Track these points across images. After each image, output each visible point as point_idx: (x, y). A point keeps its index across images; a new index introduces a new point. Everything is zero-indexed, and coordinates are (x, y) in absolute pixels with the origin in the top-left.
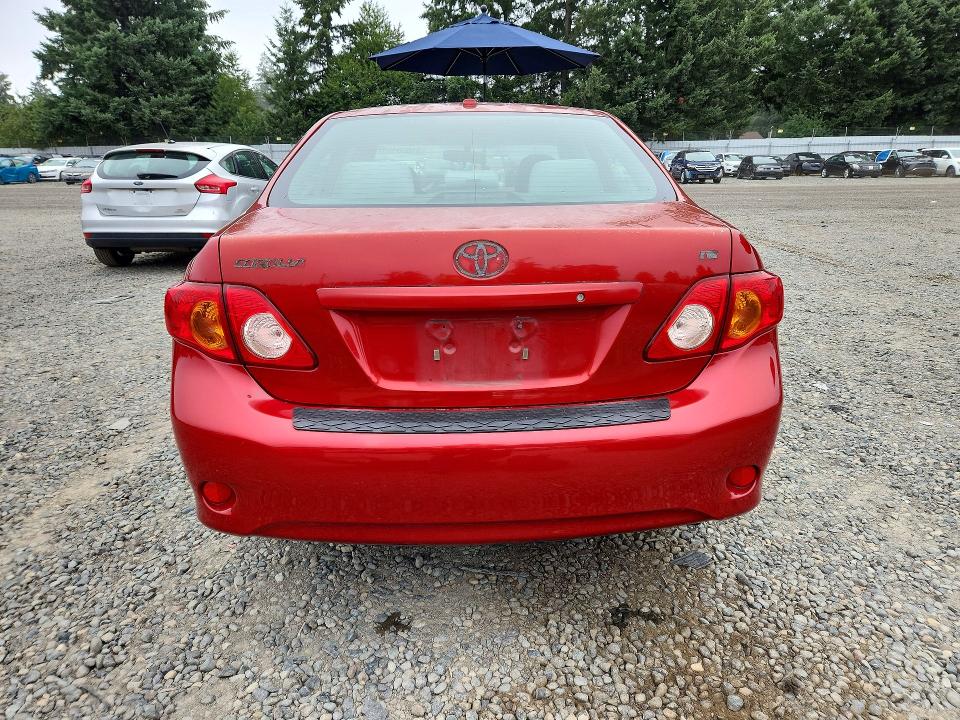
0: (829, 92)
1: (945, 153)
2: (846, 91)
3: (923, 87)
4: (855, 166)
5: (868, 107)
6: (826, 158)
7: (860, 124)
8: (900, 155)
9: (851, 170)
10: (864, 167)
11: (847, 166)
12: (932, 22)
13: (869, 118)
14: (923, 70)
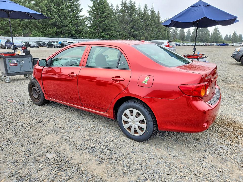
0: (40, 26)
1: (72, 42)
2: (44, 27)
3: (61, 27)
4: (55, 45)
5: (51, 31)
6: (47, 43)
7: (50, 35)
8: (64, 43)
9: (55, 46)
10: (57, 45)
11: (53, 45)
12: (59, 12)
13: (52, 33)
14: (60, 23)
